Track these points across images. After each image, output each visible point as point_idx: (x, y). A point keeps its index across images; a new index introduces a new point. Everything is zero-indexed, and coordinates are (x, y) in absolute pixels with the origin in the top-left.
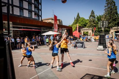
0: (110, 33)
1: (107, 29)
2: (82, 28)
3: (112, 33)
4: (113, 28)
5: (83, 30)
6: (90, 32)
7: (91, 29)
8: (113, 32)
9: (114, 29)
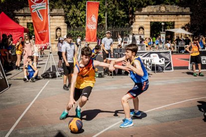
0: (135, 28)
1: (121, 12)
2: (22, 8)
3: (141, 28)
4: (145, 10)
5: (25, 15)
6: (58, 25)
7: (62, 11)
8: (145, 27)
9: (148, 14)
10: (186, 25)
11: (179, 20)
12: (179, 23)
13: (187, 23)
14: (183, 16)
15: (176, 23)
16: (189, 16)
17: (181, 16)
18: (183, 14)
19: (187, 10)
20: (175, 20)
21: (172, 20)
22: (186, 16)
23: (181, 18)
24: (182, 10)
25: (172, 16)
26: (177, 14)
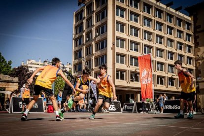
10: (15, 91)
11: (10, 86)
12: (10, 89)
13: (16, 89)
14: (13, 84)
15: (6, 89)
16: (17, 84)
17: (11, 83)
18: (13, 82)
19: (16, 79)
20: (6, 86)
21: (4, 86)
22: (15, 84)
23: (11, 85)
24: (12, 79)
25: (4, 83)
26: (8, 82)
